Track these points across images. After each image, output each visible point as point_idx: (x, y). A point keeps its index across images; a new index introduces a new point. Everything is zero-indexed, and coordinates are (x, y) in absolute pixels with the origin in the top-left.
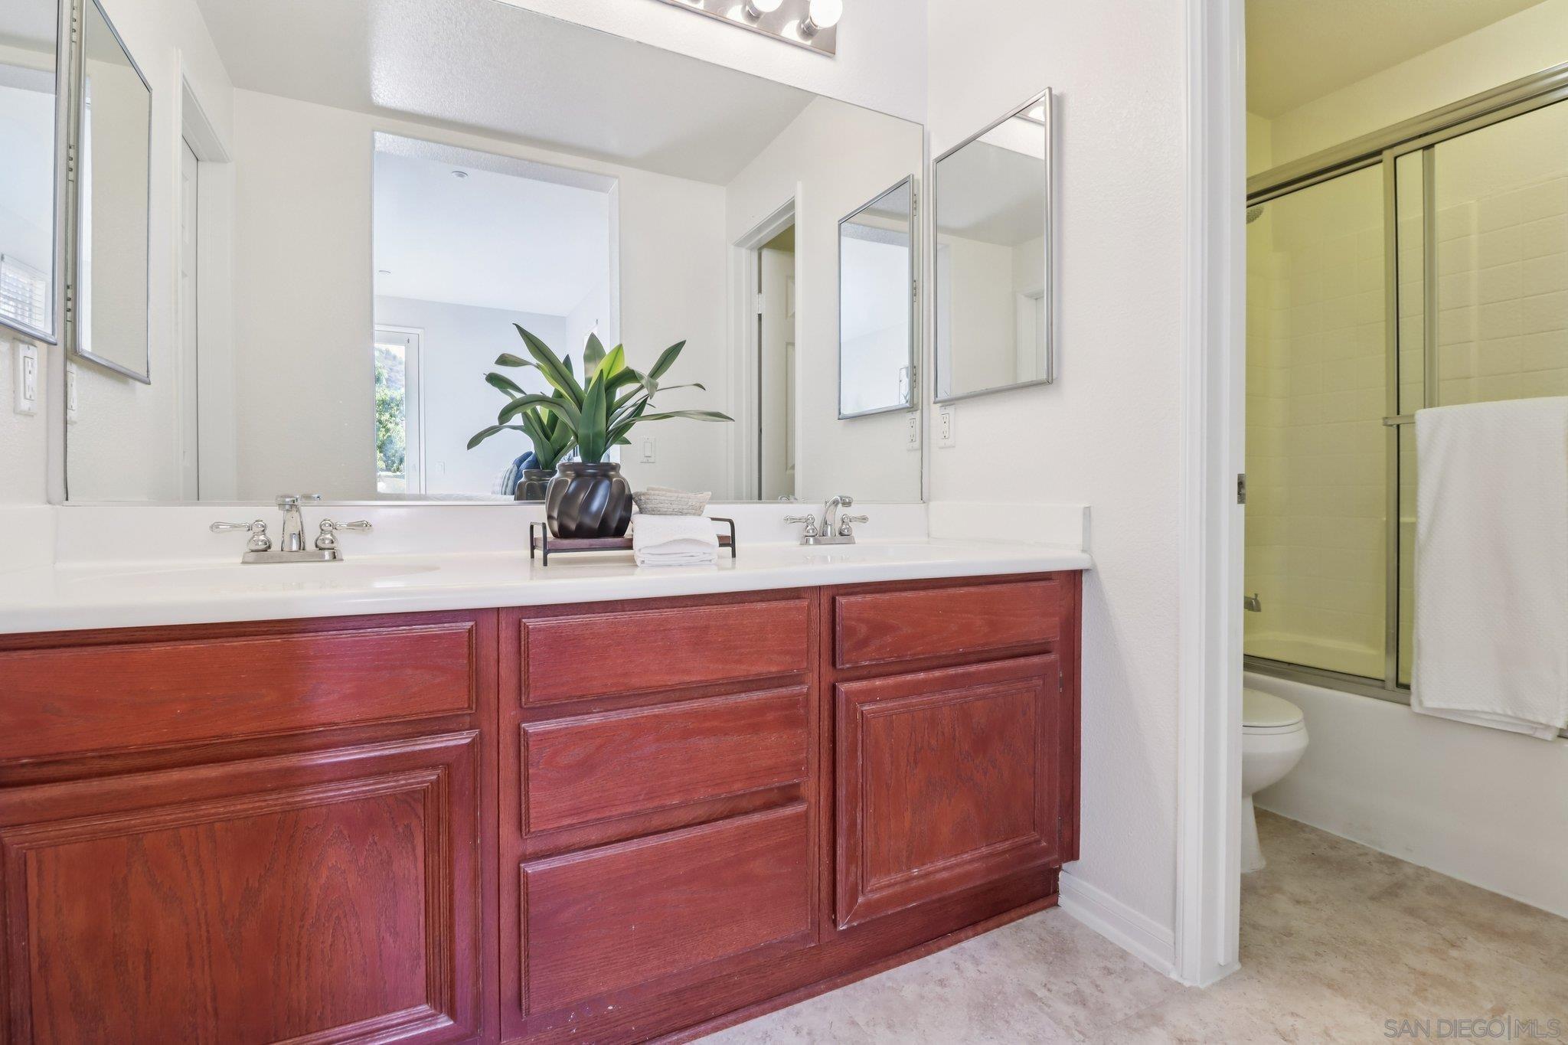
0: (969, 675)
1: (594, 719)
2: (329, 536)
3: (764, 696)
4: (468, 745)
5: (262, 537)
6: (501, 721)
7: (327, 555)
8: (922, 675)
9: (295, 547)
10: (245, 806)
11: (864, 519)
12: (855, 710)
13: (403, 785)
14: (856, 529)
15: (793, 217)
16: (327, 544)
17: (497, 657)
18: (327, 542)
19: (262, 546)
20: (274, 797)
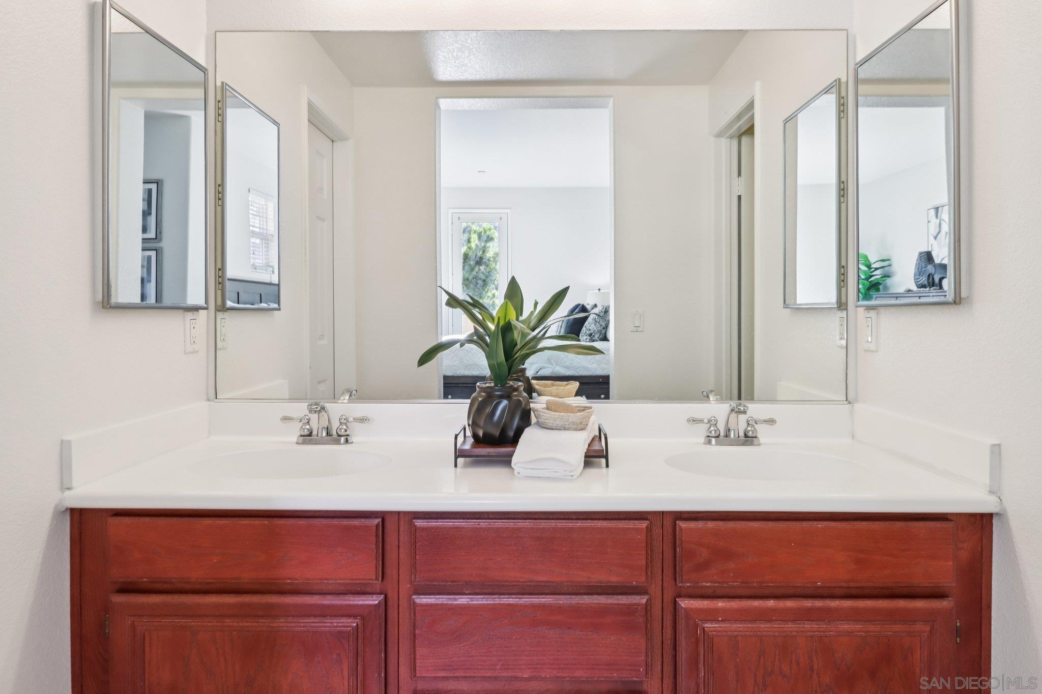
0: (829, 610)
1: (463, 600)
2: (345, 427)
3: (604, 602)
4: (376, 605)
5: (308, 427)
6: (400, 590)
7: (343, 439)
8: (771, 603)
9: (324, 434)
10: (248, 624)
11: (771, 422)
12: (697, 626)
13: (335, 627)
14: (762, 432)
15: (752, 117)
16: (342, 432)
17: (398, 544)
18: (343, 430)
19: (306, 432)
20: (263, 621)
